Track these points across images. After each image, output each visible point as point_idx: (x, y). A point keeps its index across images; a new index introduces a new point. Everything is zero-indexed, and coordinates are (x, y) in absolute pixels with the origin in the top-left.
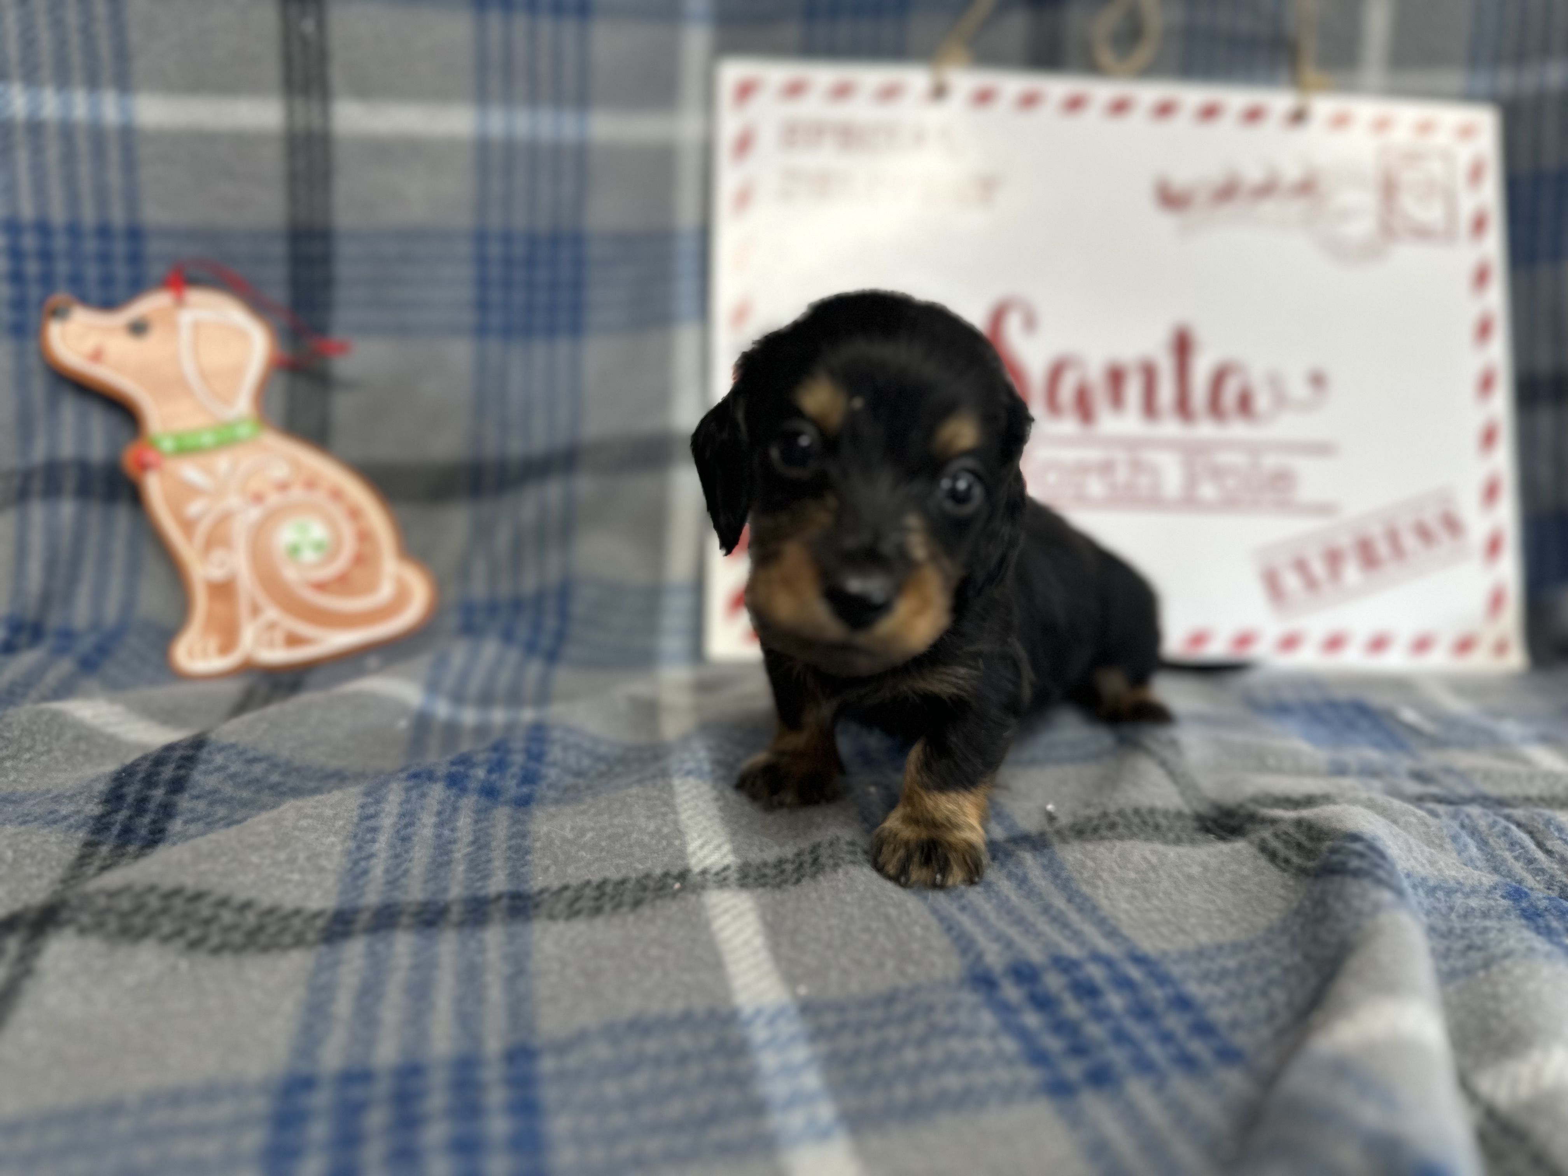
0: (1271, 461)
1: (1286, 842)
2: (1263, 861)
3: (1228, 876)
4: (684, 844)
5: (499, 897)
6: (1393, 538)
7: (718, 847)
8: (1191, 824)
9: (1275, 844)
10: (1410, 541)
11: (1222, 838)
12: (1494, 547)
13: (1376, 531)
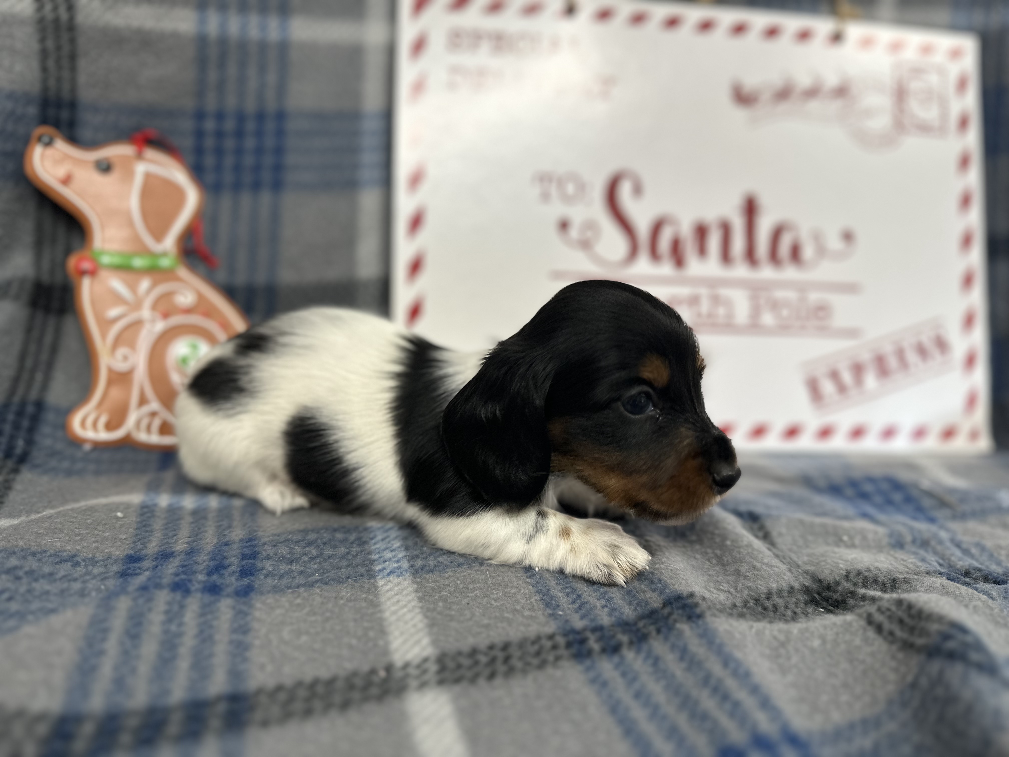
0: (814, 297)
1: (890, 618)
2: (871, 633)
3: (843, 647)
4: (387, 643)
5: (219, 699)
6: (900, 354)
7: (418, 642)
8: (802, 598)
9: (879, 618)
10: (912, 357)
11: (829, 611)
12: (970, 361)
13: (888, 349)
